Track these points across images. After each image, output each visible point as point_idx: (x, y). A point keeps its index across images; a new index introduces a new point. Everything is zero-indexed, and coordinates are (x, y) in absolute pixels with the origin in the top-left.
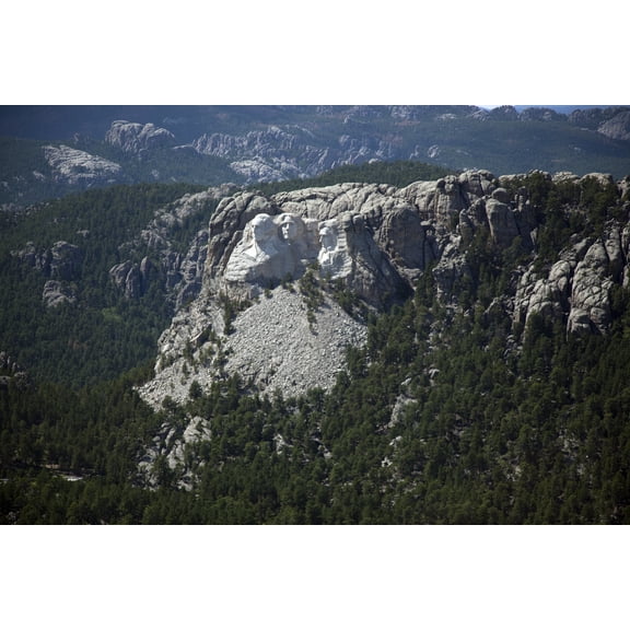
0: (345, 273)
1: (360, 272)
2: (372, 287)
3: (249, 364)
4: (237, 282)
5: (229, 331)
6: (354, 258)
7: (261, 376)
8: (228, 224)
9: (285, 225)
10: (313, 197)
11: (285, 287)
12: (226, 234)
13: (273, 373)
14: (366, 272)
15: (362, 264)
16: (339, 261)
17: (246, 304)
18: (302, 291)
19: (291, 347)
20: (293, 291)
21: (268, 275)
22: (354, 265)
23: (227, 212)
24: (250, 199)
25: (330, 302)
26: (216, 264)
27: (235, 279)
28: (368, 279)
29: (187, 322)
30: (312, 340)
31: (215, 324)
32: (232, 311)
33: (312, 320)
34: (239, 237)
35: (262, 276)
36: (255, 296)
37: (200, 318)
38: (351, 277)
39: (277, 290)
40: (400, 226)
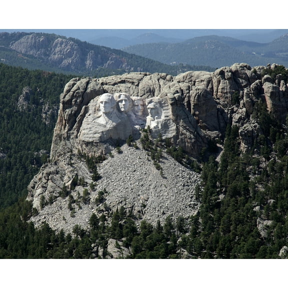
0: (171, 134)
1: (182, 134)
2: (193, 144)
3: (125, 200)
4: (92, 142)
5: (97, 178)
6: (177, 124)
7: (137, 209)
8: (76, 101)
9: (121, 101)
10: (123, 82)
11: (130, 145)
12: (75, 108)
13: (144, 206)
14: (188, 133)
15: (185, 128)
16: (166, 126)
17: (101, 159)
18: (144, 148)
19: (152, 187)
20: (137, 148)
21: (115, 137)
22: (178, 129)
23: (74, 92)
24: (88, 83)
25: (165, 155)
26: (69, 130)
27: (91, 140)
28: (190, 138)
29: (57, 173)
30: (164, 182)
31: (80, 173)
32: (93, 164)
33: (158, 168)
34: (86, 111)
35: (111, 138)
36: (108, 152)
37: (68, 169)
38: (176, 137)
39: (125, 147)
40: (203, 102)
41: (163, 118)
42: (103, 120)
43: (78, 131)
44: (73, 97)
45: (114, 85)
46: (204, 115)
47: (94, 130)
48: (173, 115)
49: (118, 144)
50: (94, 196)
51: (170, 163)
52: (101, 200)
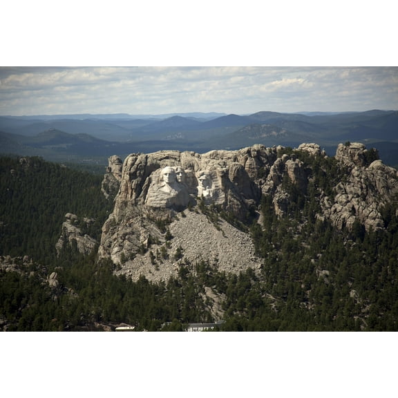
0: (221, 201)
1: (230, 201)
2: (240, 210)
3: (201, 255)
4: (160, 208)
5: (169, 237)
6: (226, 193)
7: (212, 262)
8: (140, 173)
10: (167, 158)
11: (191, 210)
12: (139, 179)
13: (217, 260)
14: (235, 201)
15: (232, 196)
16: (216, 194)
17: (169, 222)
18: (202, 212)
19: (218, 245)
20: (198, 213)
21: (177, 203)
22: (226, 197)
23: (138, 165)
24: (147, 158)
25: (220, 218)
26: (137, 197)
27: (158, 206)
28: (237, 205)
29: (133, 233)
30: (227, 240)
31: (152, 234)
32: (162, 225)
33: (219, 229)
34: (150, 181)
36: (173, 216)
37: (142, 231)
38: (225, 204)
39: (186, 212)
40: (241, 175)
41: (213, 187)
42: (167, 189)
43: (145, 199)
44: (137, 169)
45: (160, 160)
46: (242, 186)
47: (160, 197)
48: (223, 185)
49: (180, 209)
50: (172, 253)
51: (225, 225)
52: (179, 256)
